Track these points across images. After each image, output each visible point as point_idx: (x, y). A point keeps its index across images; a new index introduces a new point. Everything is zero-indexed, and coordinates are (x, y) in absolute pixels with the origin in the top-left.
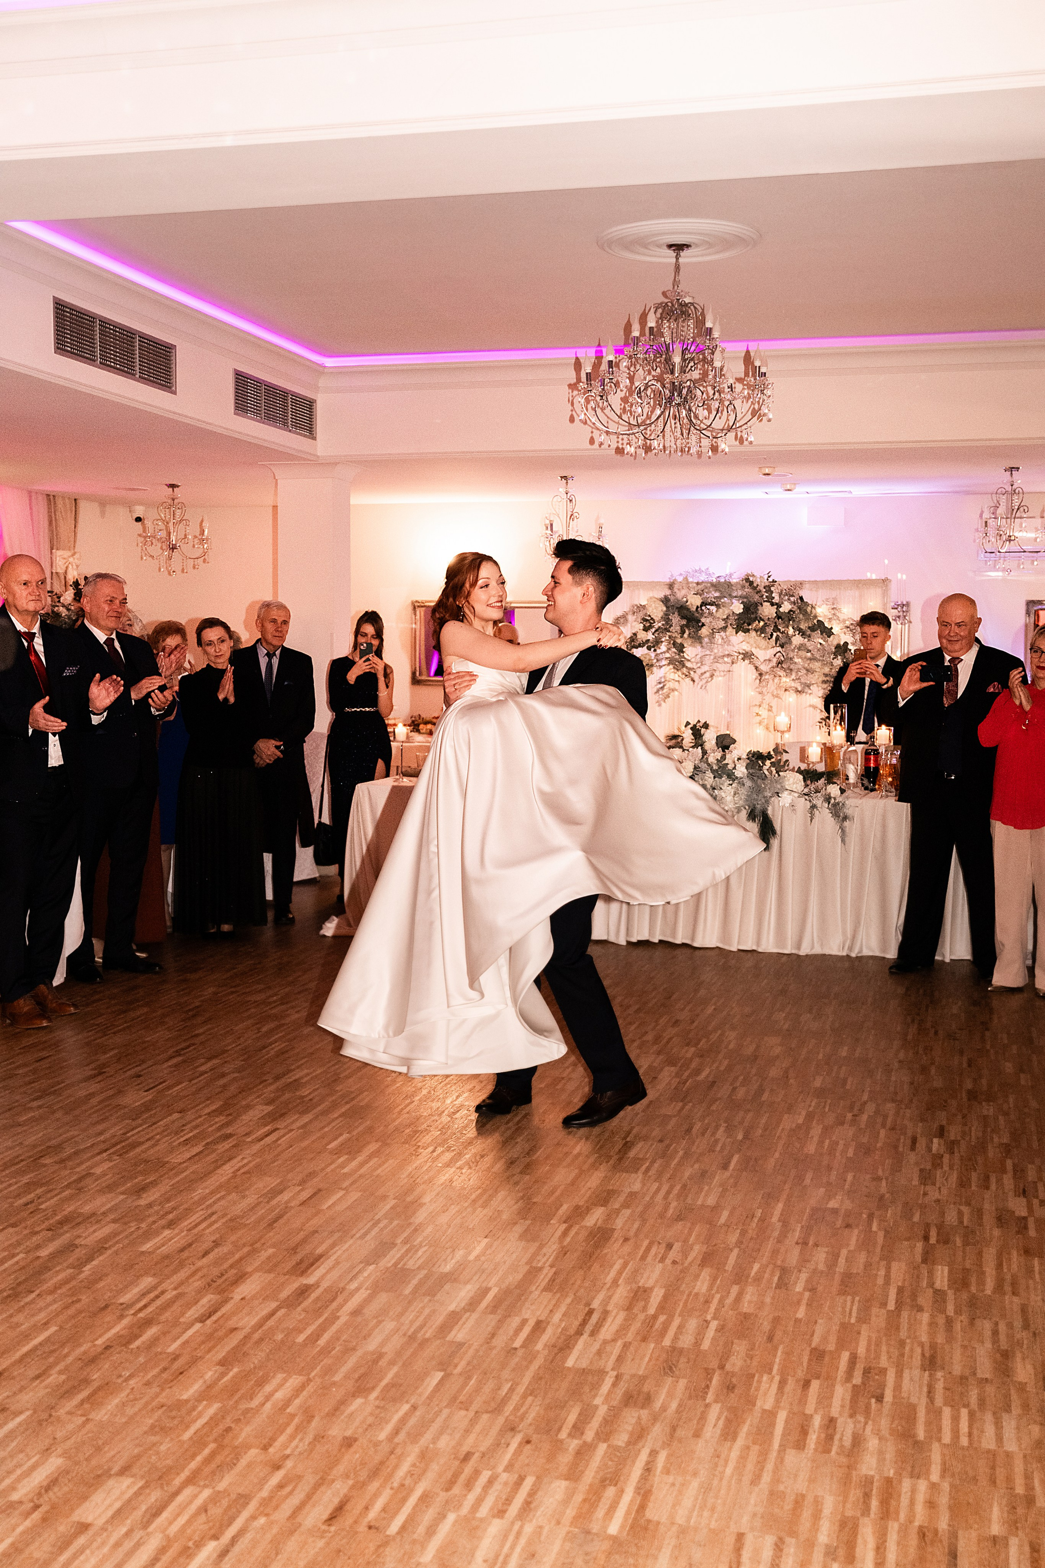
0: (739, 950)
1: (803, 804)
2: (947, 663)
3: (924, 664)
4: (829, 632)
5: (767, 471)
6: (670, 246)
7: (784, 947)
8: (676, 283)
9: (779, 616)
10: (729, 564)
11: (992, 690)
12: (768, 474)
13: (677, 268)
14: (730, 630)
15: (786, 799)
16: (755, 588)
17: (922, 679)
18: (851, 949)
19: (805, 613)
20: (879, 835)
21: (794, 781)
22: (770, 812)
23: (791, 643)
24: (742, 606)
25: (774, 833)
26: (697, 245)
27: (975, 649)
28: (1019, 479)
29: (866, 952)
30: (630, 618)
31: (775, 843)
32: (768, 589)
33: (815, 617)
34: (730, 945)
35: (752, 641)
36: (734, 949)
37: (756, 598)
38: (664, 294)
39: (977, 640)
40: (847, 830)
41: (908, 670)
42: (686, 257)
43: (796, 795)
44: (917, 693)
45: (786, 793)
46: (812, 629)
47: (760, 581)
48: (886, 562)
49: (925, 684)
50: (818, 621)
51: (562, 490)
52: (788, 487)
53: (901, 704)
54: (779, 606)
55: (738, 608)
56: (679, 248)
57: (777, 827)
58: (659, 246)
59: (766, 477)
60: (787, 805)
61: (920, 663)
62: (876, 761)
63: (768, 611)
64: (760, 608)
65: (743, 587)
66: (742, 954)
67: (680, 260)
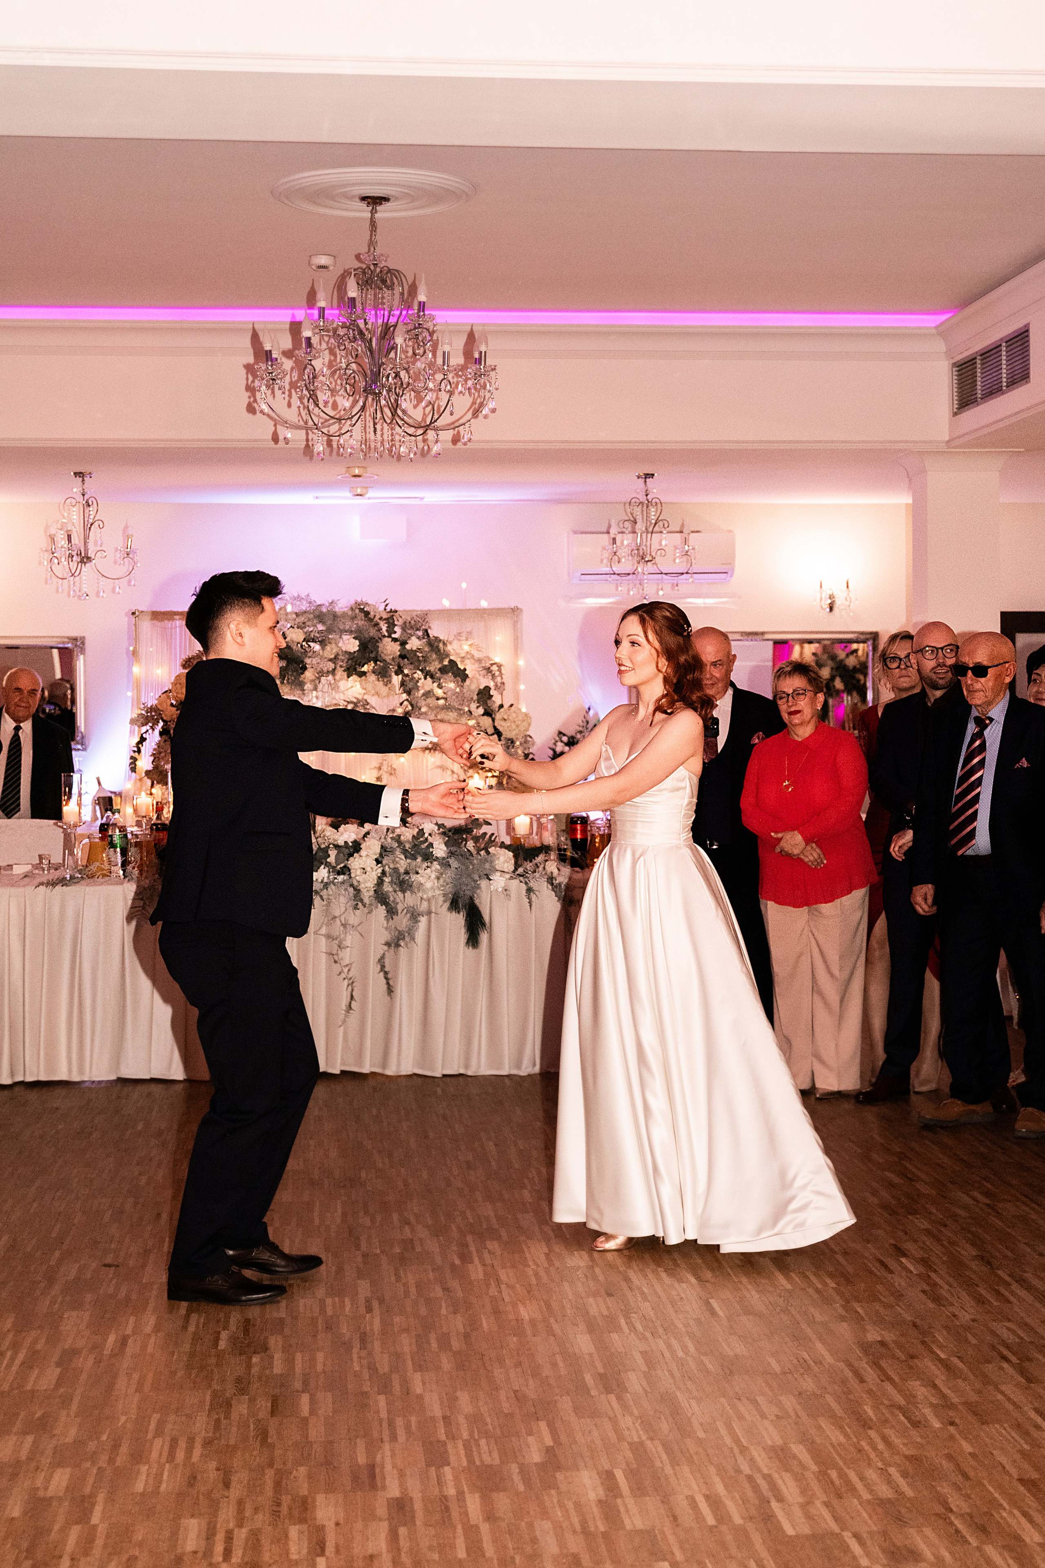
0: (444, 1076)
1: (520, 888)
4: (461, 675)
5: (357, 472)
6: (364, 199)
7: (500, 1066)
8: (372, 243)
9: (402, 657)
11: (757, 741)
12: (359, 476)
13: (373, 224)
14: (340, 673)
15: (499, 881)
16: (371, 620)
21: (504, 859)
22: (477, 902)
23: (417, 688)
24: (357, 642)
25: (483, 924)
26: (397, 199)
27: (730, 692)
31: (484, 937)
32: (391, 625)
33: (448, 655)
34: (433, 1071)
35: (369, 686)
36: (438, 1074)
37: (373, 632)
38: (358, 257)
42: (383, 212)
43: (508, 876)
45: (498, 874)
46: (443, 670)
47: (378, 609)
48: (464, 585)
50: (451, 661)
51: (76, 491)
52: (359, 491)
54: (403, 644)
55: (351, 645)
56: (375, 201)
57: (486, 918)
58: (351, 198)
59: (357, 479)
60: (500, 889)
62: (584, 831)
63: (390, 649)
64: (380, 645)
65: (354, 618)
66: (448, 1079)
67: (376, 215)
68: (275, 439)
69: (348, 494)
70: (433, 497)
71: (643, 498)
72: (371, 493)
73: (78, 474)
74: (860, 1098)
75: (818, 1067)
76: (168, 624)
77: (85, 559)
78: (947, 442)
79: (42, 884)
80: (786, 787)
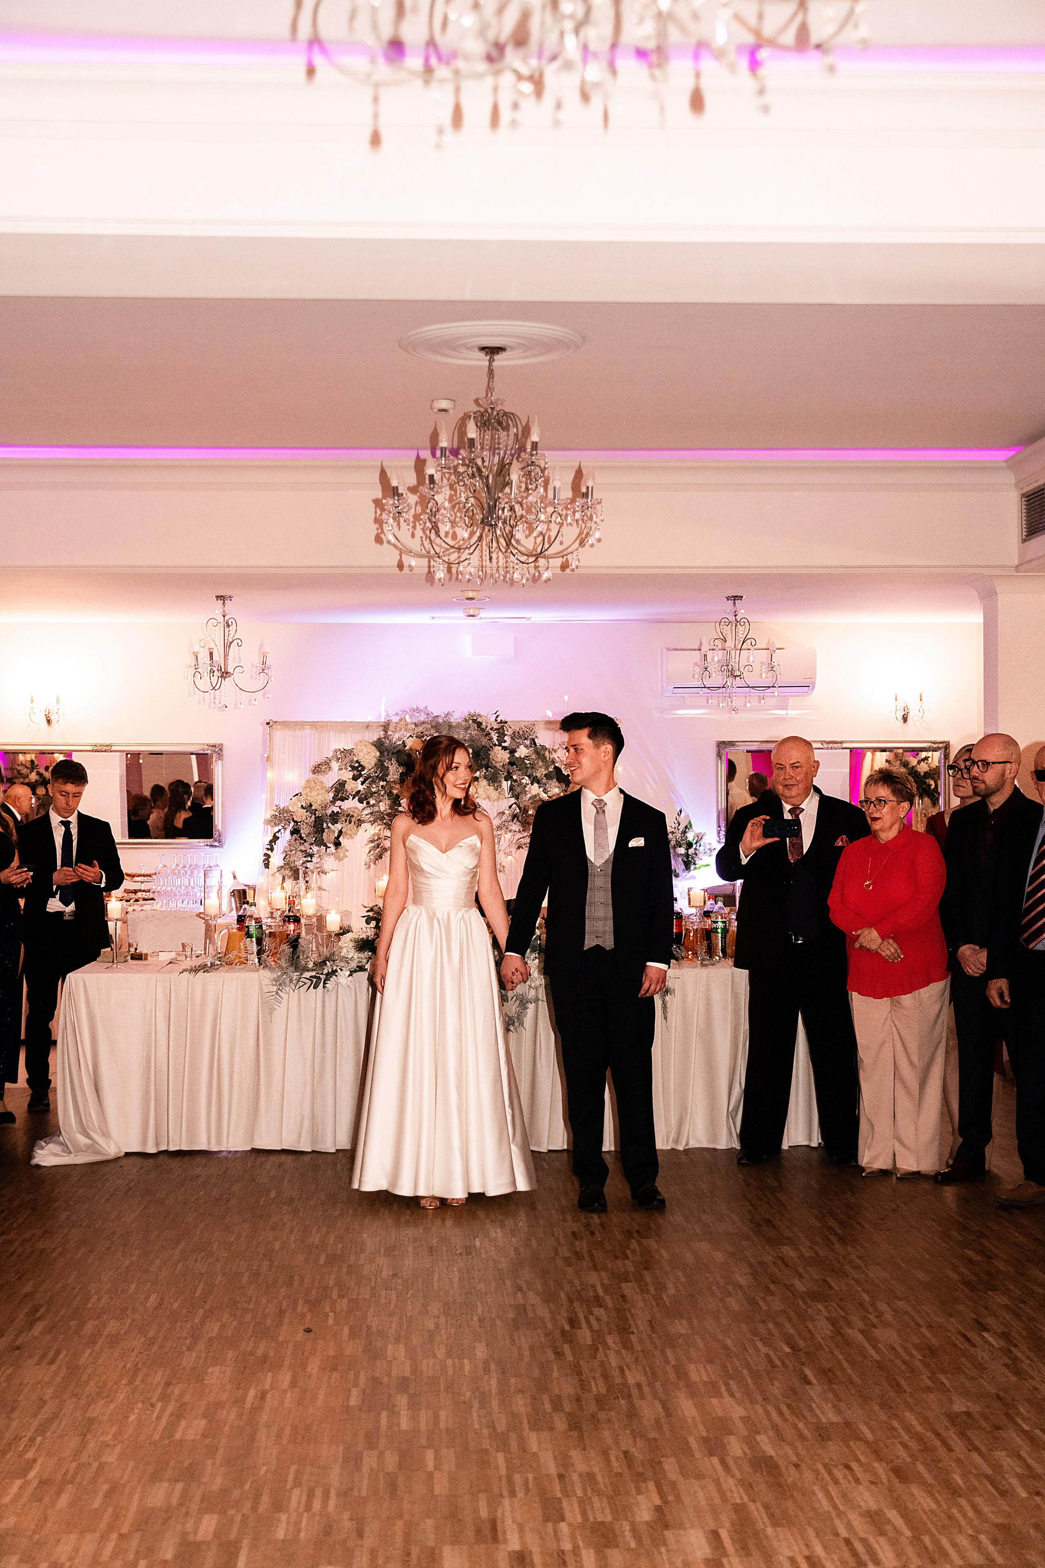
0: (549, 1151)
2: (787, 816)
3: (768, 818)
5: (471, 595)
6: (483, 349)
8: (489, 389)
9: (511, 763)
11: (840, 844)
12: (473, 599)
13: (491, 372)
16: (483, 730)
17: (765, 835)
18: (677, 1141)
19: (543, 758)
20: (702, 1008)
23: (525, 792)
26: (512, 348)
27: (817, 798)
28: (742, 610)
29: (693, 1144)
30: (335, 765)
32: (498, 731)
33: (553, 762)
34: (539, 1146)
36: (544, 1150)
37: (484, 741)
38: (477, 401)
39: (817, 790)
40: (668, 1006)
41: (750, 824)
42: (500, 360)
44: (760, 851)
46: (548, 776)
47: (489, 721)
49: (769, 840)
50: (556, 768)
51: (218, 613)
52: (472, 612)
53: (745, 861)
54: (512, 752)
56: (492, 351)
58: (471, 348)
59: (470, 602)
61: (763, 817)
63: (500, 756)
64: (491, 753)
65: (467, 729)
66: (554, 1155)
67: (494, 364)
68: (401, 566)
69: (461, 614)
70: (540, 616)
71: (732, 618)
72: (483, 614)
73: (220, 598)
74: (939, 1179)
75: (899, 1148)
76: (299, 733)
77: (225, 674)
78: (1017, 567)
79: (185, 970)
80: (868, 886)
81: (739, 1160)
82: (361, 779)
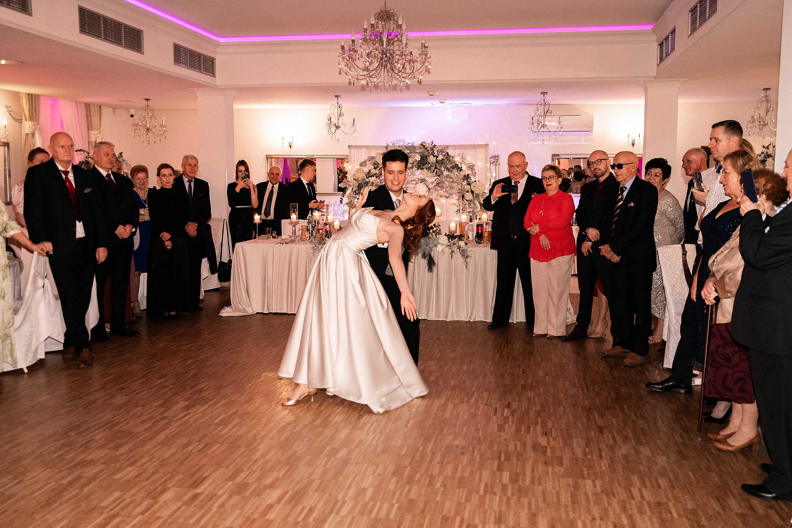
1: (448, 250)
2: (513, 184)
3: (503, 184)
4: (460, 169)
5: (431, 93)
7: (439, 317)
9: (437, 162)
10: (415, 137)
11: (533, 196)
12: (432, 95)
14: (415, 169)
15: (440, 248)
16: (426, 149)
17: (503, 191)
18: (470, 318)
19: (449, 160)
20: (483, 264)
21: (443, 239)
22: (432, 254)
23: (443, 175)
24: (420, 157)
25: (434, 264)
27: (526, 177)
28: (548, 98)
29: (478, 319)
30: (368, 163)
31: (435, 269)
32: (432, 149)
33: (454, 162)
35: (425, 173)
37: (426, 153)
39: (527, 173)
40: (468, 262)
41: (496, 187)
43: (445, 246)
44: (500, 198)
45: (440, 245)
46: (453, 168)
47: (429, 145)
48: (488, 136)
49: (504, 194)
50: (455, 164)
51: (336, 102)
52: (442, 101)
53: (493, 203)
54: (437, 157)
55: (418, 158)
57: (436, 261)
60: (440, 251)
61: (501, 184)
62: (482, 230)
63: (432, 159)
64: (428, 158)
65: (420, 148)
70: (476, 103)
71: (543, 102)
72: (447, 102)
73: (337, 96)
74: (563, 339)
75: (550, 326)
76: (360, 150)
77: (338, 127)
78: (655, 77)
79: (278, 243)
80: (541, 213)
81: (489, 326)
82: (379, 168)
